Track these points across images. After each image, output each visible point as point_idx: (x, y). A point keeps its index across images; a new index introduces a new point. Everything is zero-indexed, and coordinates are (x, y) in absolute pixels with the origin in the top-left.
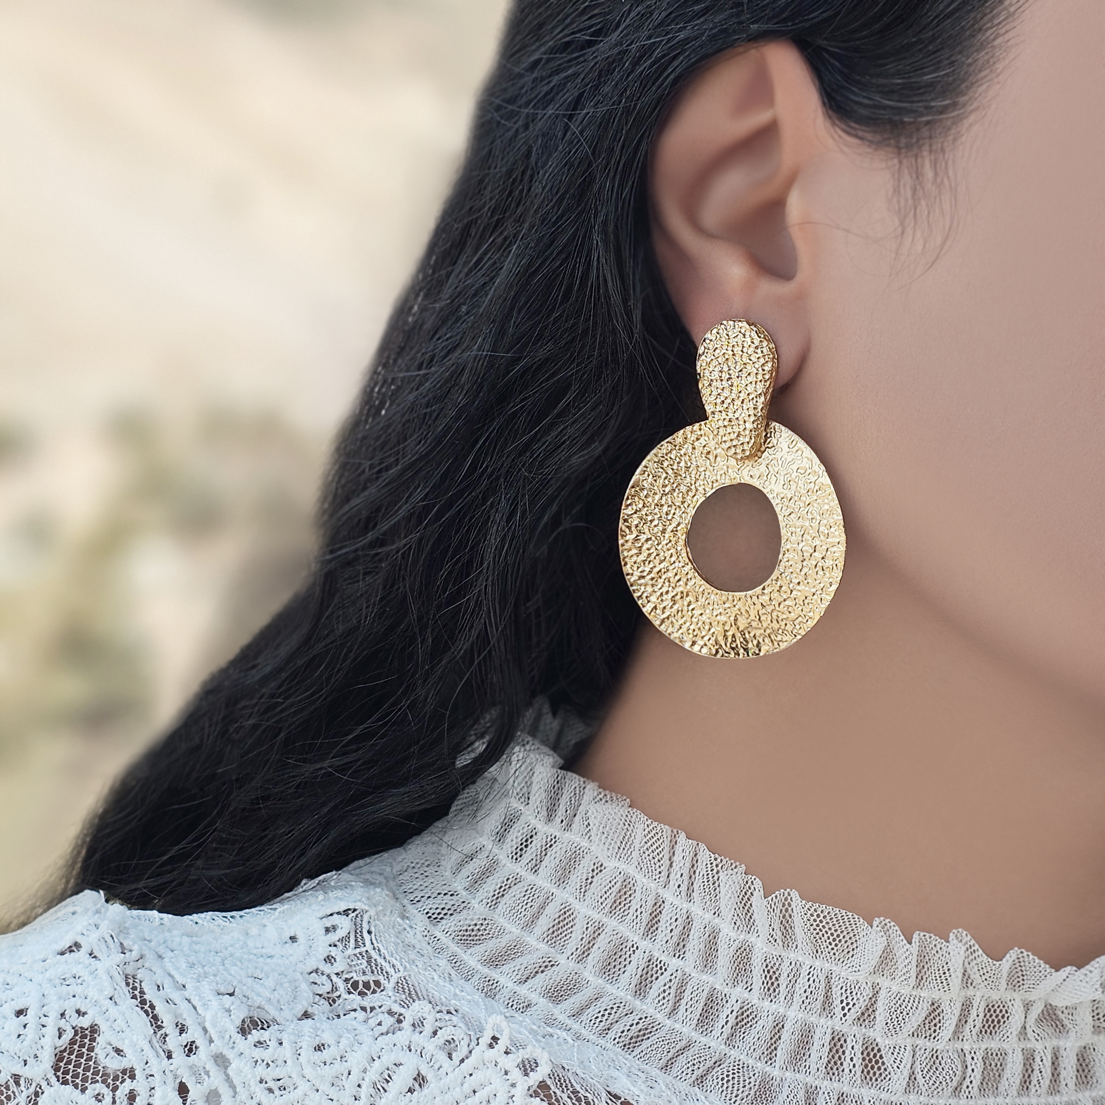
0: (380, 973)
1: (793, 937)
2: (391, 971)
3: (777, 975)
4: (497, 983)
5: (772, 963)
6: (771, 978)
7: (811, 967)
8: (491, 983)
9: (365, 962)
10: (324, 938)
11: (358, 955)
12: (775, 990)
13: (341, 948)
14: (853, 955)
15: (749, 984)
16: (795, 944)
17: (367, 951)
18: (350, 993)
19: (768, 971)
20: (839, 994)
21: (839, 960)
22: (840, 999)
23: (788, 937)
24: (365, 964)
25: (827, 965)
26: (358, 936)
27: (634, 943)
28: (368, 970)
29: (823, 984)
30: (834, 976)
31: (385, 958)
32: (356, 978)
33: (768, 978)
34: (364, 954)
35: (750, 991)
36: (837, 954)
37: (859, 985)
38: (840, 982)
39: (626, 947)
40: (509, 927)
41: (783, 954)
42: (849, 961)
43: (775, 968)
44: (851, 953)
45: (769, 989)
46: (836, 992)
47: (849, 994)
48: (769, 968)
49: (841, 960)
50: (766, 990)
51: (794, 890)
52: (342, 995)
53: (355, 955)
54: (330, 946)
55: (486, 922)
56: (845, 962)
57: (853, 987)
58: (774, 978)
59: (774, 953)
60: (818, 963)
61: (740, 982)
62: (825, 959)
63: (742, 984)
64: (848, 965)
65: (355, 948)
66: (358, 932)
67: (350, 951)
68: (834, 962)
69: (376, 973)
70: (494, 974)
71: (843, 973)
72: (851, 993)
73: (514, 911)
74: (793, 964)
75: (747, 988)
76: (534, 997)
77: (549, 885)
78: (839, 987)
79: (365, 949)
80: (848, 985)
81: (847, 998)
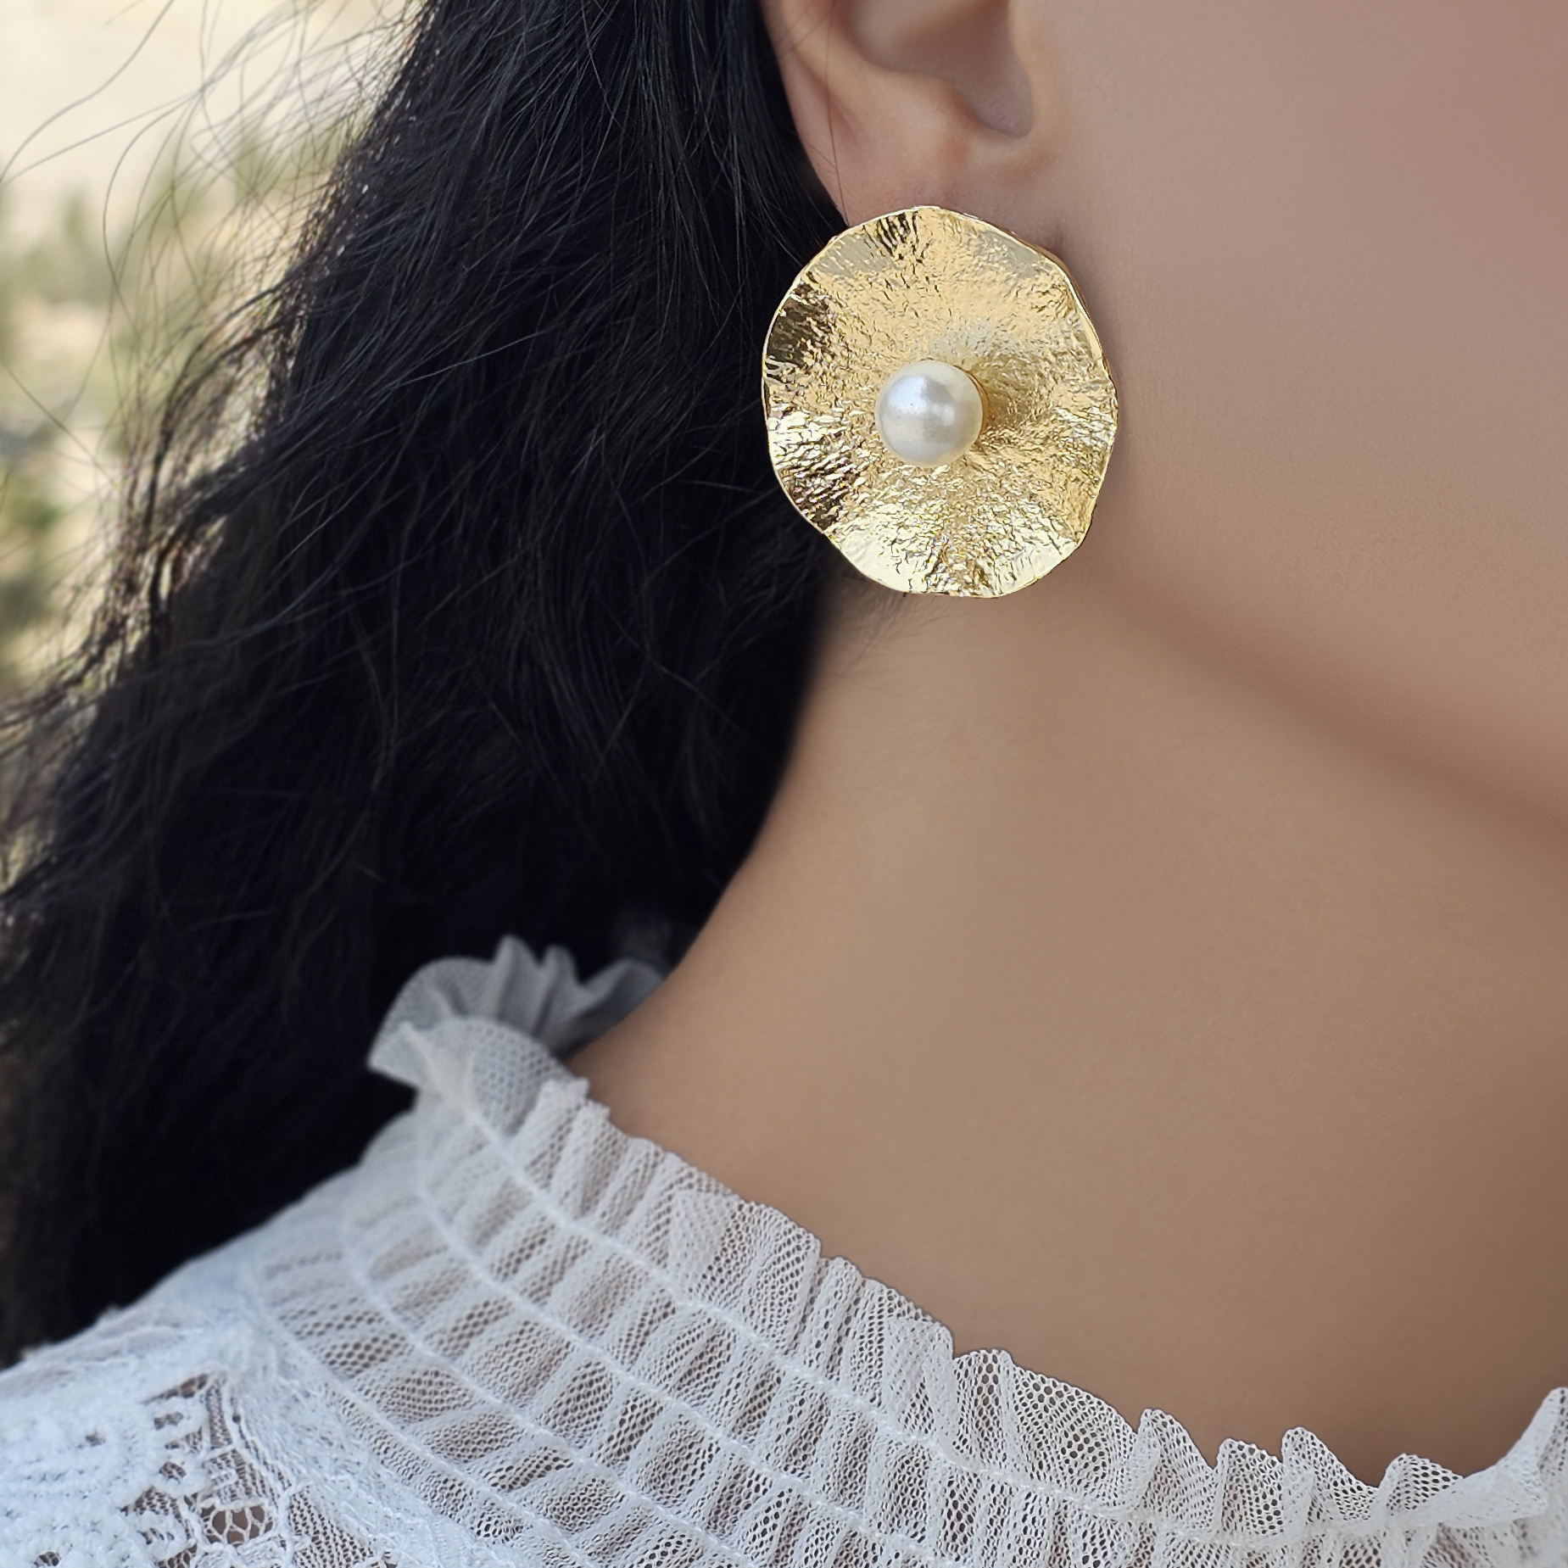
0: (261, 1492)
1: (1000, 1441)
2: (278, 1486)
3: (970, 1512)
4: (460, 1485)
5: (961, 1488)
6: (959, 1517)
7: (1029, 1495)
8: (449, 1484)
9: (234, 1472)
10: (155, 1433)
11: (219, 1460)
12: (965, 1540)
13: (188, 1449)
14: (1104, 1475)
15: (919, 1529)
16: (1002, 1453)
17: (234, 1451)
18: (212, 1540)
19: (955, 1505)
20: (1080, 1546)
21: (1079, 1482)
22: (1082, 1555)
23: (992, 1440)
24: (234, 1477)
25: (1057, 1491)
26: (216, 1428)
27: (713, 1441)
28: (240, 1491)
29: (1050, 1526)
30: (1070, 1512)
31: (265, 1463)
32: (219, 1507)
33: (954, 1517)
34: (229, 1457)
35: (920, 1541)
36: (1075, 1472)
37: (1116, 1528)
38: (1082, 1523)
39: (698, 1452)
40: (480, 1392)
41: (981, 1471)
42: (1098, 1484)
43: (966, 1499)
44: (1101, 1471)
45: (954, 1537)
46: (1075, 1542)
47: (1098, 1545)
48: (956, 1497)
49: (1084, 1483)
50: (949, 1537)
51: (1003, 1352)
52: (199, 1545)
53: (214, 1461)
54: (167, 1447)
55: (439, 1379)
56: (1092, 1486)
57: (1105, 1531)
58: (965, 1516)
59: (965, 1469)
60: (1041, 1488)
61: (903, 1524)
62: (1054, 1480)
63: (907, 1528)
64: (1096, 1492)
65: (213, 1448)
66: (214, 1422)
67: (204, 1455)
68: (1069, 1486)
69: (254, 1493)
70: (457, 1472)
71: (1086, 1507)
72: (1102, 1543)
73: (492, 1365)
74: (998, 1489)
75: (916, 1534)
76: (528, 1515)
77: (564, 1328)
78: (1080, 1533)
79: (229, 1448)
80: (1097, 1528)
81: (1095, 1551)
